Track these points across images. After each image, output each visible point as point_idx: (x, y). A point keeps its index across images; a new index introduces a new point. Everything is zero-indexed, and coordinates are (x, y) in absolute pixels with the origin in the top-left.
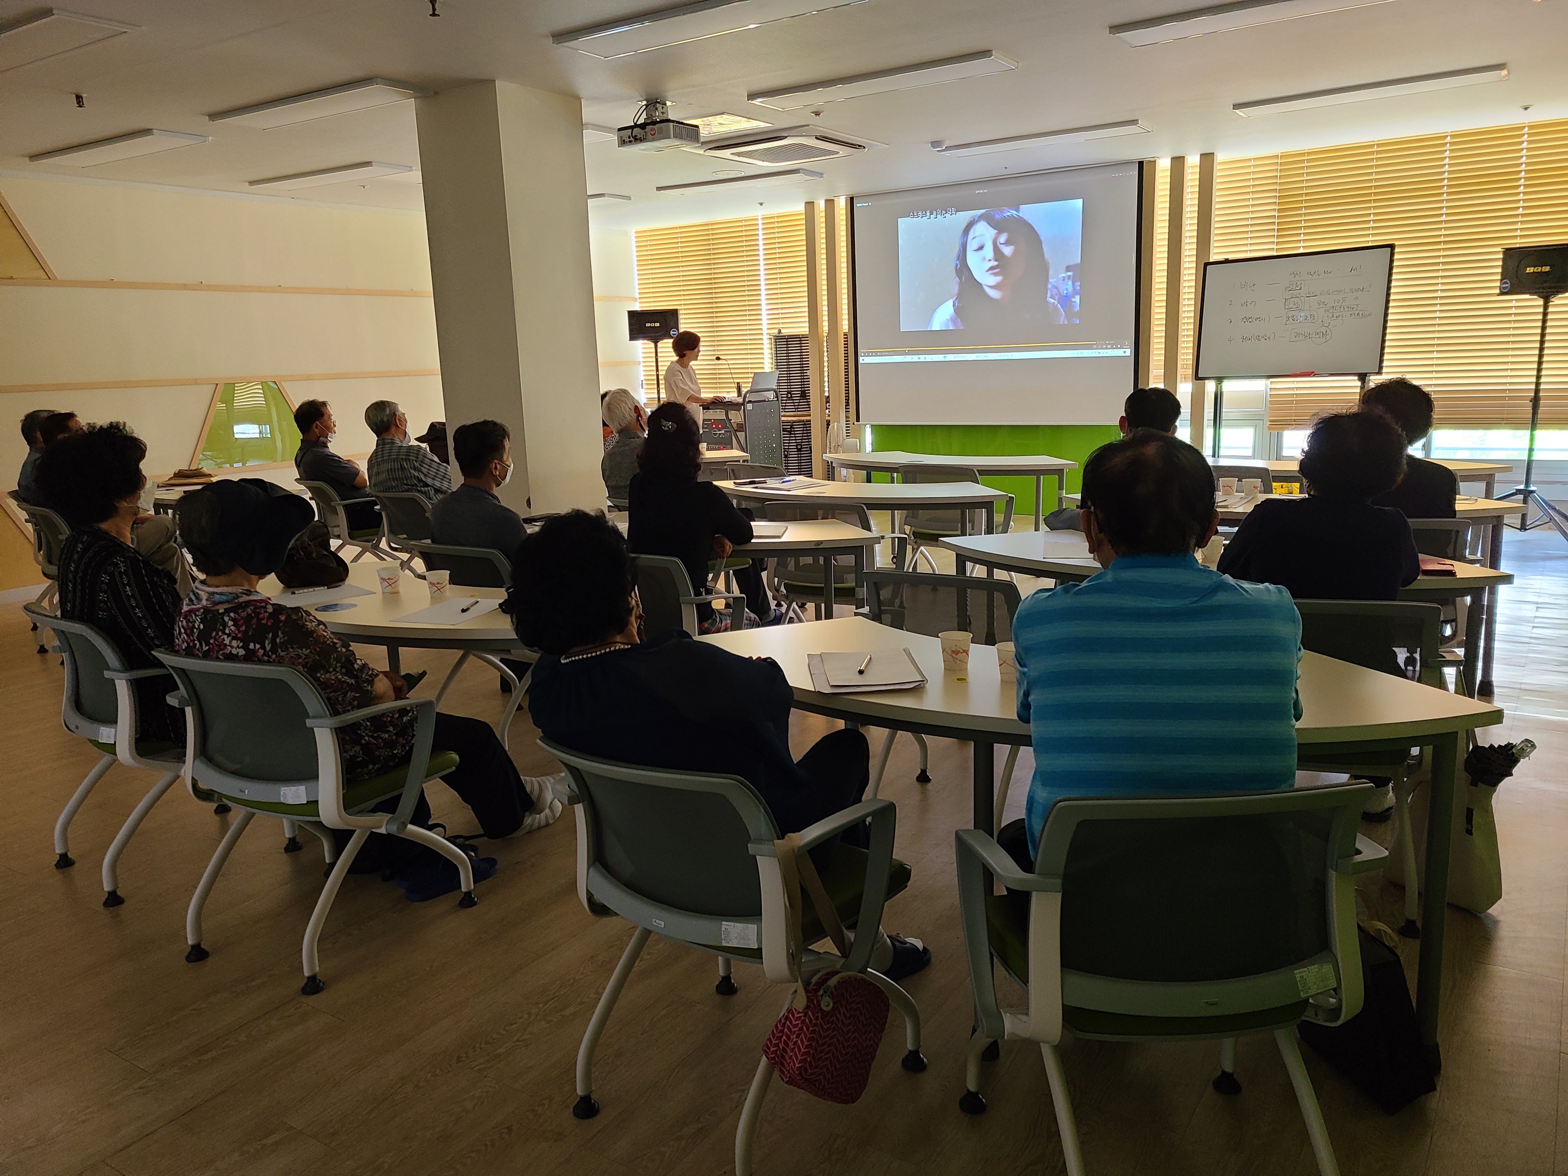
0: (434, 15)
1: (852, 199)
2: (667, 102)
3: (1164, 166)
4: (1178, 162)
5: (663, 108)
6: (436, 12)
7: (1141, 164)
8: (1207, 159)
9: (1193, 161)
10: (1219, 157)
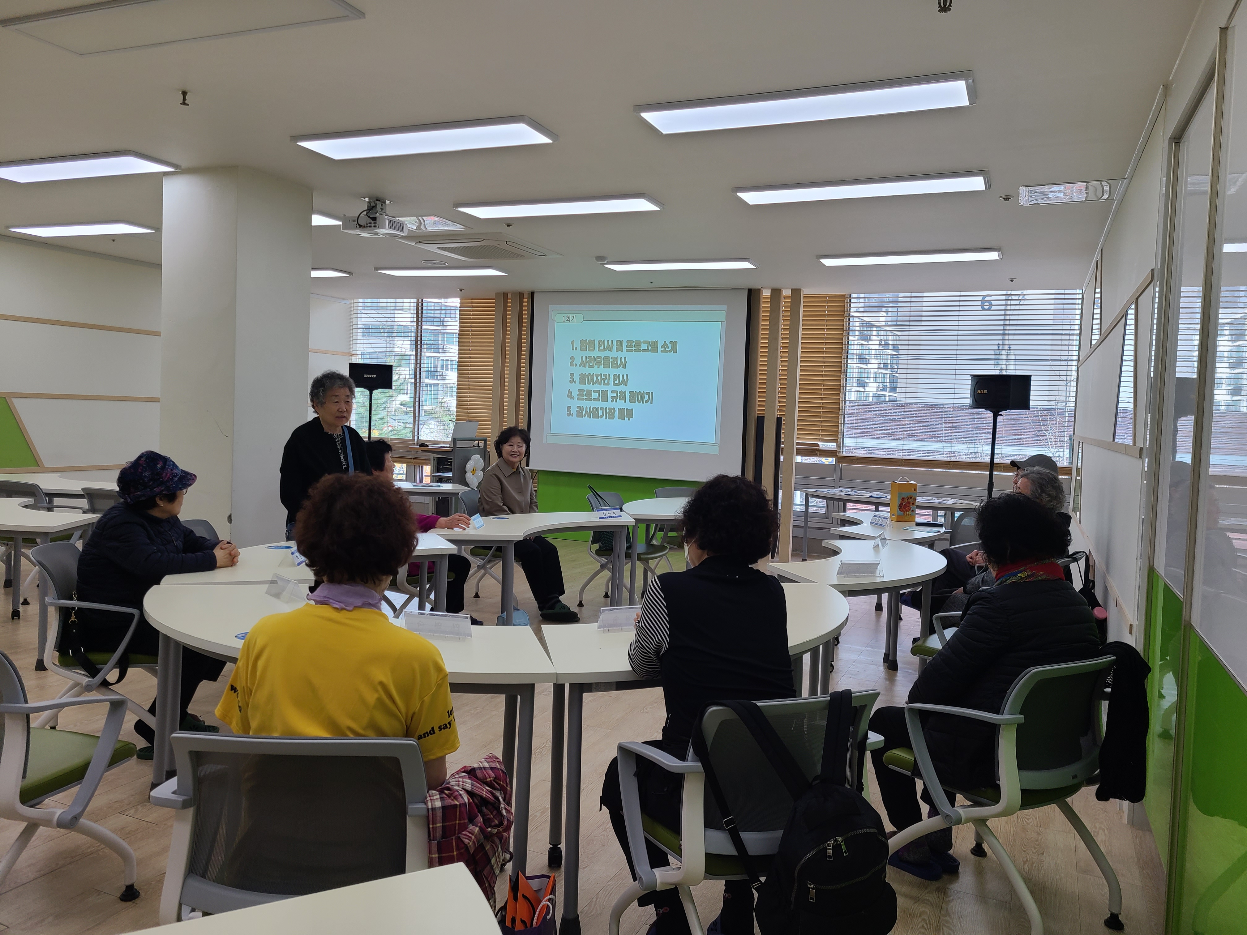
0: (184, 103)
1: (533, 293)
2: (386, 201)
3: (766, 293)
4: (776, 292)
5: (382, 205)
6: (186, 102)
7: (750, 291)
8: (796, 292)
9: (787, 292)
10: (805, 292)
